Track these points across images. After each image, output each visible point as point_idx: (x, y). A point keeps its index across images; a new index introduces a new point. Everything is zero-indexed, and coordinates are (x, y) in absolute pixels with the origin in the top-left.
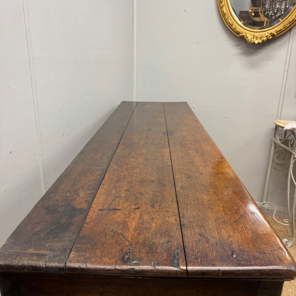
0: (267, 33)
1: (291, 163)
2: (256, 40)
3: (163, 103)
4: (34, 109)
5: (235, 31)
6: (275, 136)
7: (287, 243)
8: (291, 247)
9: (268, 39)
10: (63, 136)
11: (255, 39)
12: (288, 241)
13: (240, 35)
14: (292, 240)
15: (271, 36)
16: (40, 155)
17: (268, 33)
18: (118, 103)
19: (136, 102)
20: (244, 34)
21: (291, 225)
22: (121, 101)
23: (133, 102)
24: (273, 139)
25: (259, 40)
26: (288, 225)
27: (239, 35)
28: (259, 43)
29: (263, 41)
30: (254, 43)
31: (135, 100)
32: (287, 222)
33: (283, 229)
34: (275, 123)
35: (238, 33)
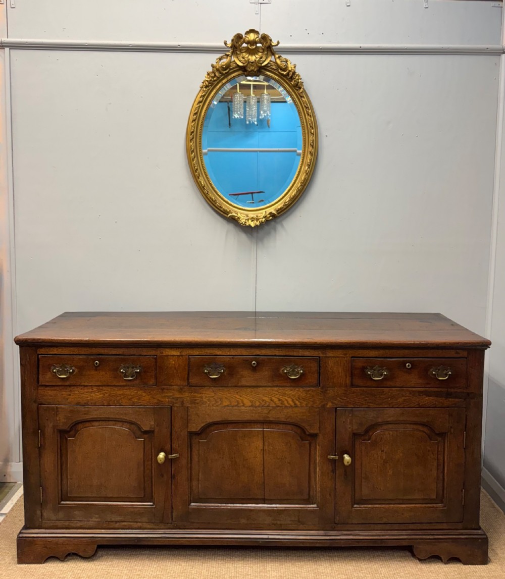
0: (264, 213)
2: (252, 222)
5: (222, 209)
9: (266, 220)
11: (250, 221)
13: (229, 215)
15: (271, 216)
17: (266, 212)
20: (234, 214)
25: (255, 222)
27: (227, 215)
28: (256, 226)
29: (262, 223)
30: (250, 226)
35: (226, 212)
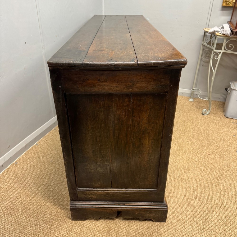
1: (212, 56)
3: (125, 16)
4: (38, 14)
6: (203, 40)
7: (206, 112)
8: (208, 114)
10: (56, 36)
12: (207, 110)
14: (209, 110)
16: (43, 48)
18: (92, 15)
19: (104, 15)
21: (209, 99)
22: (94, 15)
23: (102, 16)
24: (202, 42)
26: (207, 100)
31: (103, 14)
32: (207, 98)
33: (205, 105)
34: (204, 30)
